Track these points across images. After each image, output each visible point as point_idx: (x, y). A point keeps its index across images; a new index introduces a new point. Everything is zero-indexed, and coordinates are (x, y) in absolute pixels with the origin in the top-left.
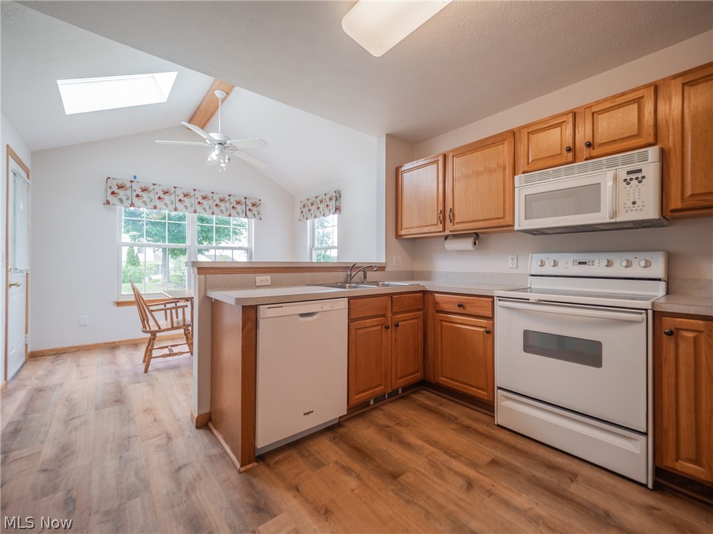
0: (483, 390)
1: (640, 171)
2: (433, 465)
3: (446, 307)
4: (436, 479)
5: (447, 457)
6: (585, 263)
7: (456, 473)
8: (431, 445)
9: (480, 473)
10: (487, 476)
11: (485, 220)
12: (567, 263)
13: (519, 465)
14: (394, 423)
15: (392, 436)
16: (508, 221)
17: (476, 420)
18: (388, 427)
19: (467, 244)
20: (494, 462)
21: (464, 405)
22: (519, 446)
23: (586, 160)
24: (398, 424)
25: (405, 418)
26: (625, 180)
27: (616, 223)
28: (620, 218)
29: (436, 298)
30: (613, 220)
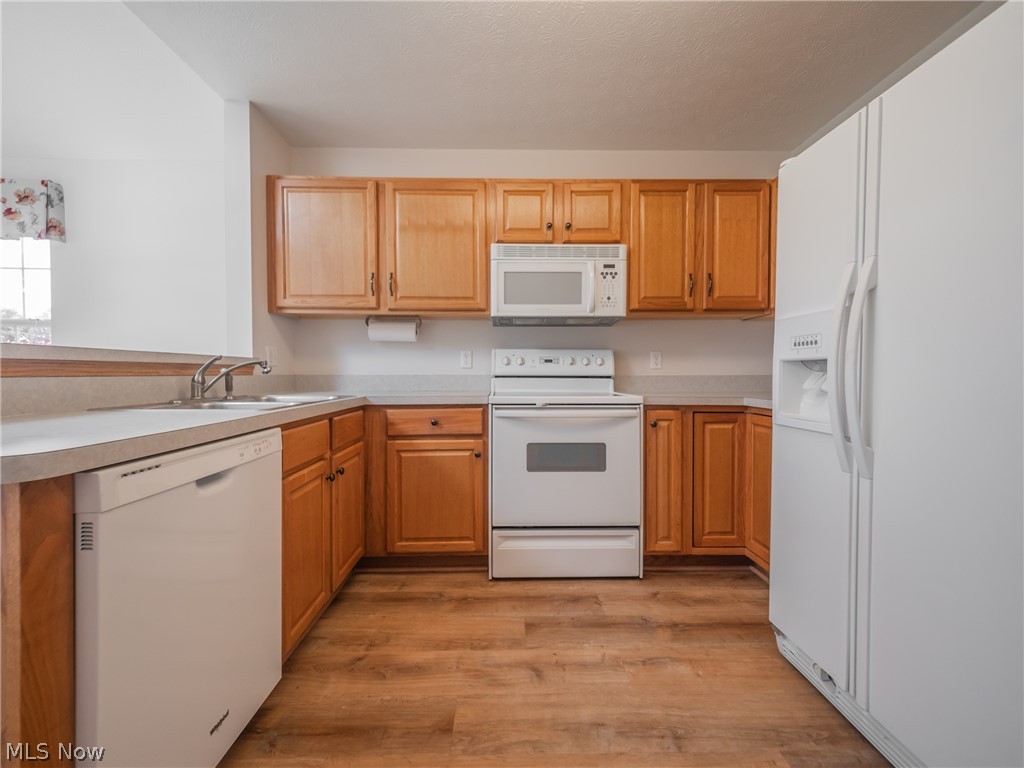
0: (468, 538)
1: (613, 266)
2: (477, 674)
3: (409, 429)
4: (498, 692)
5: (480, 654)
6: (551, 361)
7: (511, 666)
8: (447, 648)
9: (532, 648)
10: (540, 647)
11: (448, 298)
12: (532, 360)
13: (552, 615)
14: (364, 647)
15: (380, 671)
16: (480, 302)
17: (464, 585)
18: (360, 659)
19: (407, 332)
20: (530, 626)
21: (433, 572)
22: (532, 593)
23: (564, 243)
24: (371, 645)
25: (373, 631)
26: (602, 274)
27: (593, 318)
28: (598, 313)
29: (389, 416)
30: (592, 315)
